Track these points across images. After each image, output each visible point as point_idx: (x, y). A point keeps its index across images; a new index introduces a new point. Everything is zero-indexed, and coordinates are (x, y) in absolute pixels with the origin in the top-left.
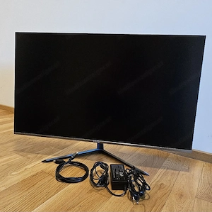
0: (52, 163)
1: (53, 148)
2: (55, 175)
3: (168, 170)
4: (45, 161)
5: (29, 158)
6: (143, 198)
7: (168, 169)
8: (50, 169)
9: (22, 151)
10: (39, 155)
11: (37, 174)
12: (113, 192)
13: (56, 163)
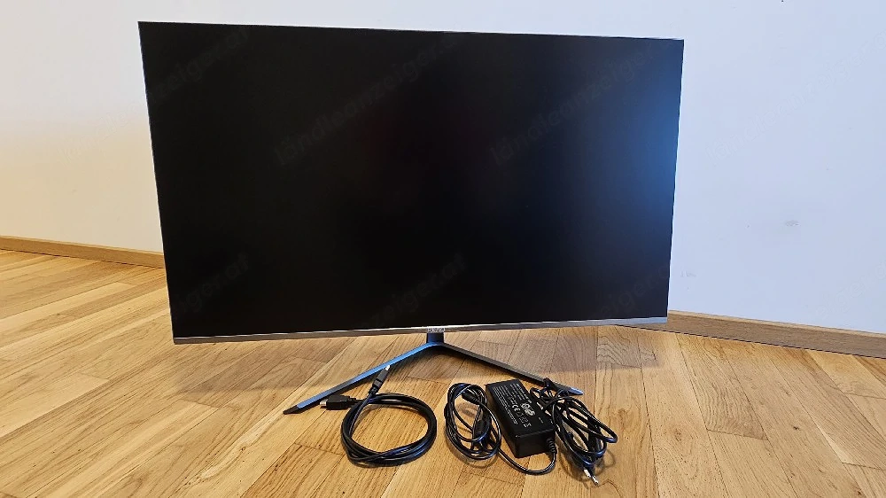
0: (317, 411)
1: (298, 361)
2: (341, 449)
3: (617, 371)
4: (295, 411)
5: (237, 409)
6: (601, 464)
7: (613, 367)
8: (319, 431)
9: (207, 387)
10: (267, 393)
11: (285, 457)
12: (521, 462)
13: (330, 407)
